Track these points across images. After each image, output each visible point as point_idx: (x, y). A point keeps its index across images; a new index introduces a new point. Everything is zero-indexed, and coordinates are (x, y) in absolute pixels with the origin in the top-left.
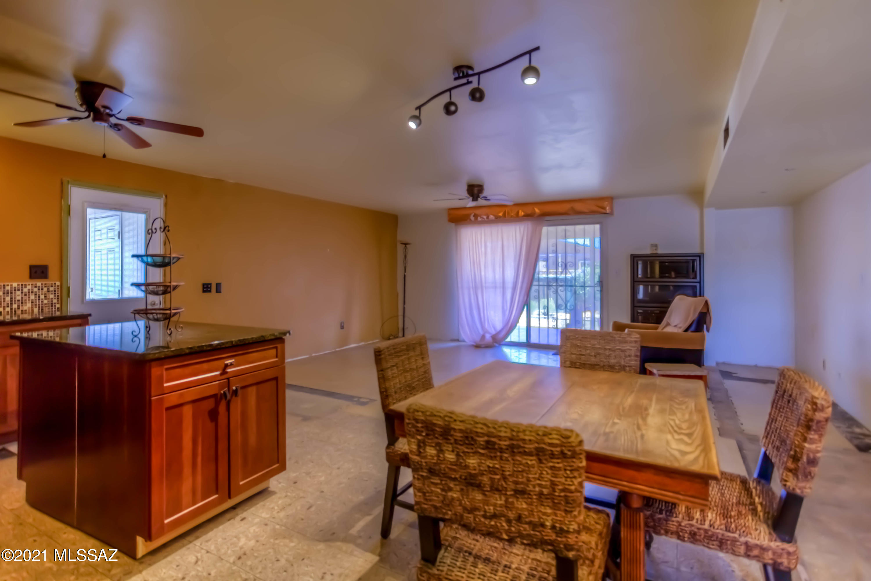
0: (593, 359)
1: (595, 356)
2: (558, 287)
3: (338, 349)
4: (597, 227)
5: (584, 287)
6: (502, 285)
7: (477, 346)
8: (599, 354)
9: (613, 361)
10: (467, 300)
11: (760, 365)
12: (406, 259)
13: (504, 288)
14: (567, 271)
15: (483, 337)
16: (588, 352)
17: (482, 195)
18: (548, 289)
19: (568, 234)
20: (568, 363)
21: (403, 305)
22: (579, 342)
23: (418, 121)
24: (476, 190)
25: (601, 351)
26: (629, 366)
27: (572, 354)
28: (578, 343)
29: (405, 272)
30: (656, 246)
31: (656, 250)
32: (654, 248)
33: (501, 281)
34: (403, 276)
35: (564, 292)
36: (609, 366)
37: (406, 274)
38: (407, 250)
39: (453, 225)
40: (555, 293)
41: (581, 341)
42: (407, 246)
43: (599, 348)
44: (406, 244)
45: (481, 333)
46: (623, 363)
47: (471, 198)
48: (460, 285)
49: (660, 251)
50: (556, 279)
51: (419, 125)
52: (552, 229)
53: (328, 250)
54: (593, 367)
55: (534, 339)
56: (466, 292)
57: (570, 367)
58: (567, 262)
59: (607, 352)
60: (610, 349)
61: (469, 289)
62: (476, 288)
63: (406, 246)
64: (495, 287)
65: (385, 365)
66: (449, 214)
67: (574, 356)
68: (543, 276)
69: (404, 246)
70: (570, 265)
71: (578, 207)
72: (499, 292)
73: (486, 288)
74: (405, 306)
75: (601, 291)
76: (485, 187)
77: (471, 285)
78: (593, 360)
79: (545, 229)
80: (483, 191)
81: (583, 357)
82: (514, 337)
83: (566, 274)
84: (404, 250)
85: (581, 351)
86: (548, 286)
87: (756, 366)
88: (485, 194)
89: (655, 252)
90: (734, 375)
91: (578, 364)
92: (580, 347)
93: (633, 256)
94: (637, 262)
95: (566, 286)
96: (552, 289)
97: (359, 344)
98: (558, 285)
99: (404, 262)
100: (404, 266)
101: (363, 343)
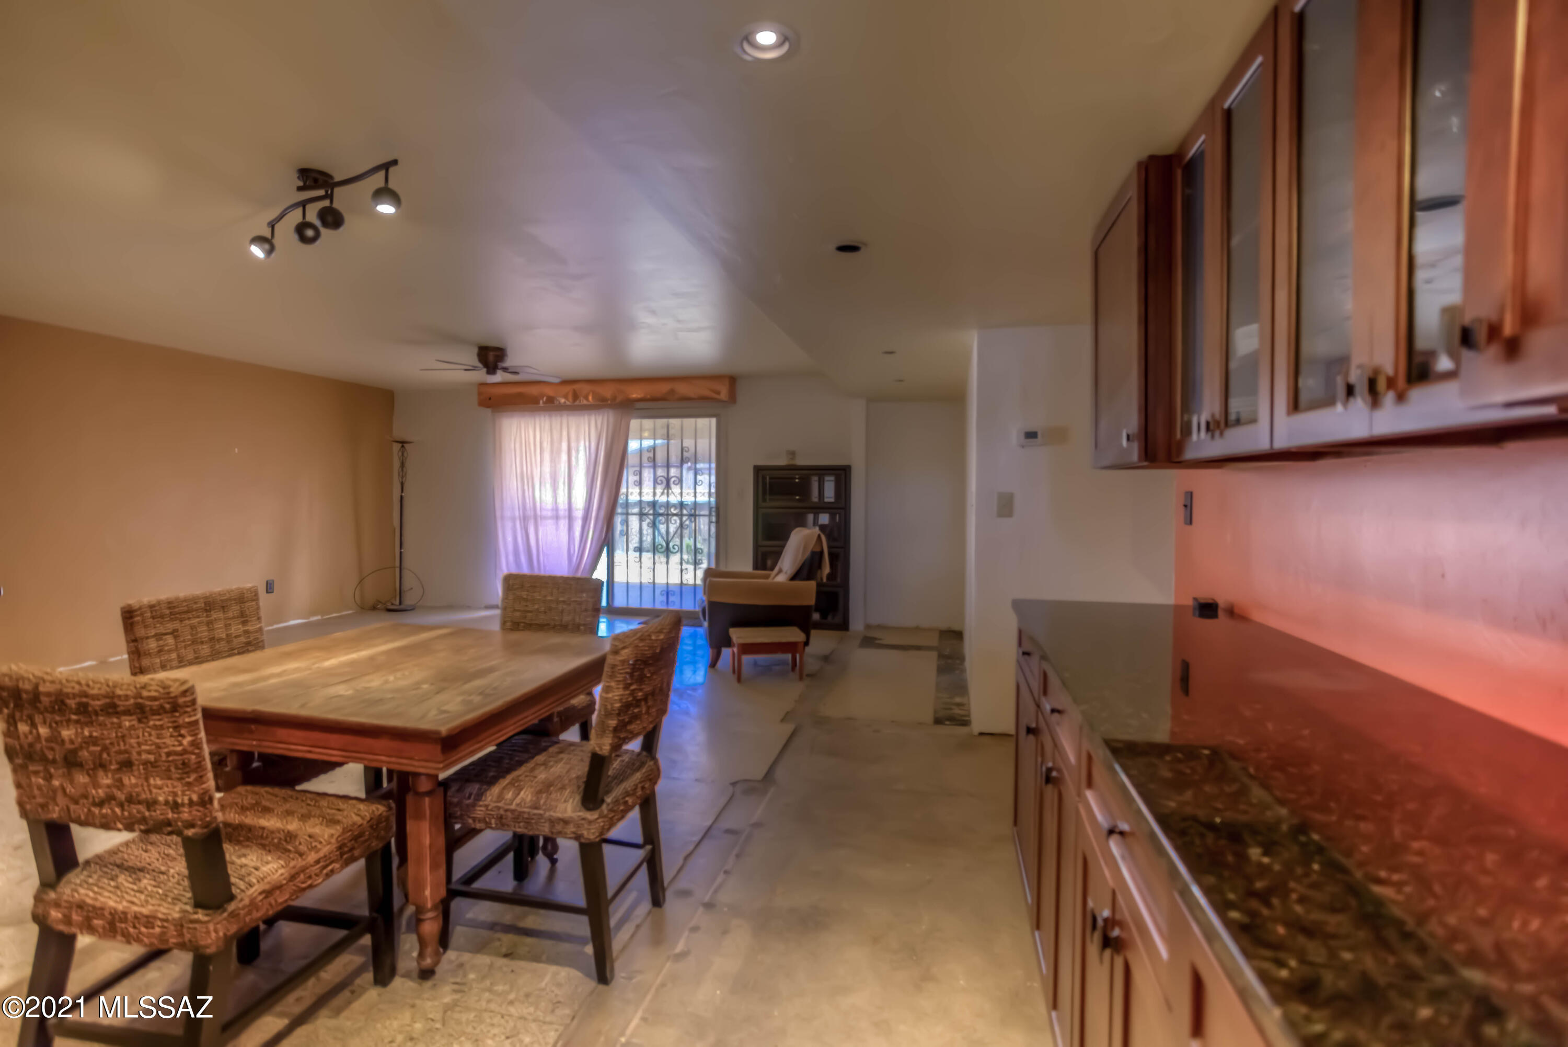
0: (542, 616)
1: (545, 612)
2: (656, 516)
4: (714, 421)
5: (695, 516)
6: (567, 513)
8: (550, 609)
9: (567, 618)
10: (510, 539)
12: (404, 469)
13: (570, 518)
14: (670, 491)
16: (536, 607)
17: (501, 365)
18: (641, 521)
19: (671, 432)
20: (509, 624)
21: (399, 549)
22: (526, 593)
23: (267, 246)
24: (491, 357)
25: (553, 605)
26: (584, 625)
27: (515, 610)
28: (524, 594)
29: (402, 491)
30: (793, 453)
31: (793, 459)
32: (790, 457)
33: (566, 507)
34: (400, 499)
35: (665, 525)
36: (561, 625)
37: (403, 494)
38: (405, 454)
39: (488, 411)
40: (651, 527)
41: (528, 591)
42: (406, 445)
43: (551, 601)
44: (403, 443)
46: (577, 620)
47: (485, 370)
48: (498, 514)
49: (796, 461)
50: (654, 504)
51: (270, 251)
52: (646, 423)
53: (236, 450)
54: (541, 627)
55: (619, 603)
56: (509, 525)
57: (512, 630)
58: (670, 477)
59: (560, 606)
60: (564, 602)
61: (513, 519)
62: (525, 519)
63: (403, 446)
64: (557, 518)
65: (140, 632)
66: (480, 394)
67: (518, 614)
68: (634, 498)
69: (400, 445)
70: (674, 482)
71: (683, 389)
72: (563, 524)
73: (541, 518)
74: (402, 550)
75: (717, 522)
76: (509, 352)
77: (517, 514)
78: (542, 618)
79: (634, 423)
80: (506, 358)
81: (529, 614)
83: (668, 496)
84: (400, 454)
85: (527, 606)
86: (641, 515)
88: (508, 363)
89: (792, 462)
90: (877, 642)
91: (522, 625)
92: (526, 600)
93: (758, 470)
94: (764, 478)
95: (668, 515)
96: (648, 521)
97: (308, 618)
98: (656, 513)
99: (401, 474)
100: (401, 481)
101: (319, 617)
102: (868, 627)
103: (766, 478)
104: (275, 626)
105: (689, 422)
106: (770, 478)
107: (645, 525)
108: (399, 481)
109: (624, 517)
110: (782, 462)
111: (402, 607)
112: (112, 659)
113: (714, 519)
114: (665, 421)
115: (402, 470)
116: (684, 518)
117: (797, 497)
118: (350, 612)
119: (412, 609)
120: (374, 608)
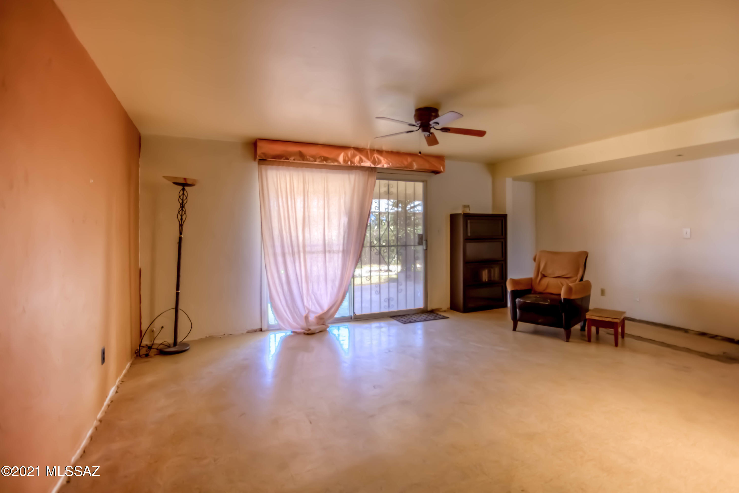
2: (381, 247)
4: (421, 184)
14: (389, 229)
18: (371, 251)
21: (176, 290)
29: (181, 233)
32: (467, 209)
37: (182, 236)
44: (185, 185)
50: (379, 239)
63: (183, 190)
66: (258, 148)
69: (182, 187)
74: (179, 291)
94: (467, 221)
95: (390, 246)
96: (375, 251)
98: (381, 245)
99: (180, 217)
100: (181, 223)
101: (119, 379)
107: (373, 253)
111: (178, 348)
115: (182, 213)
118: (129, 364)
119: (189, 346)
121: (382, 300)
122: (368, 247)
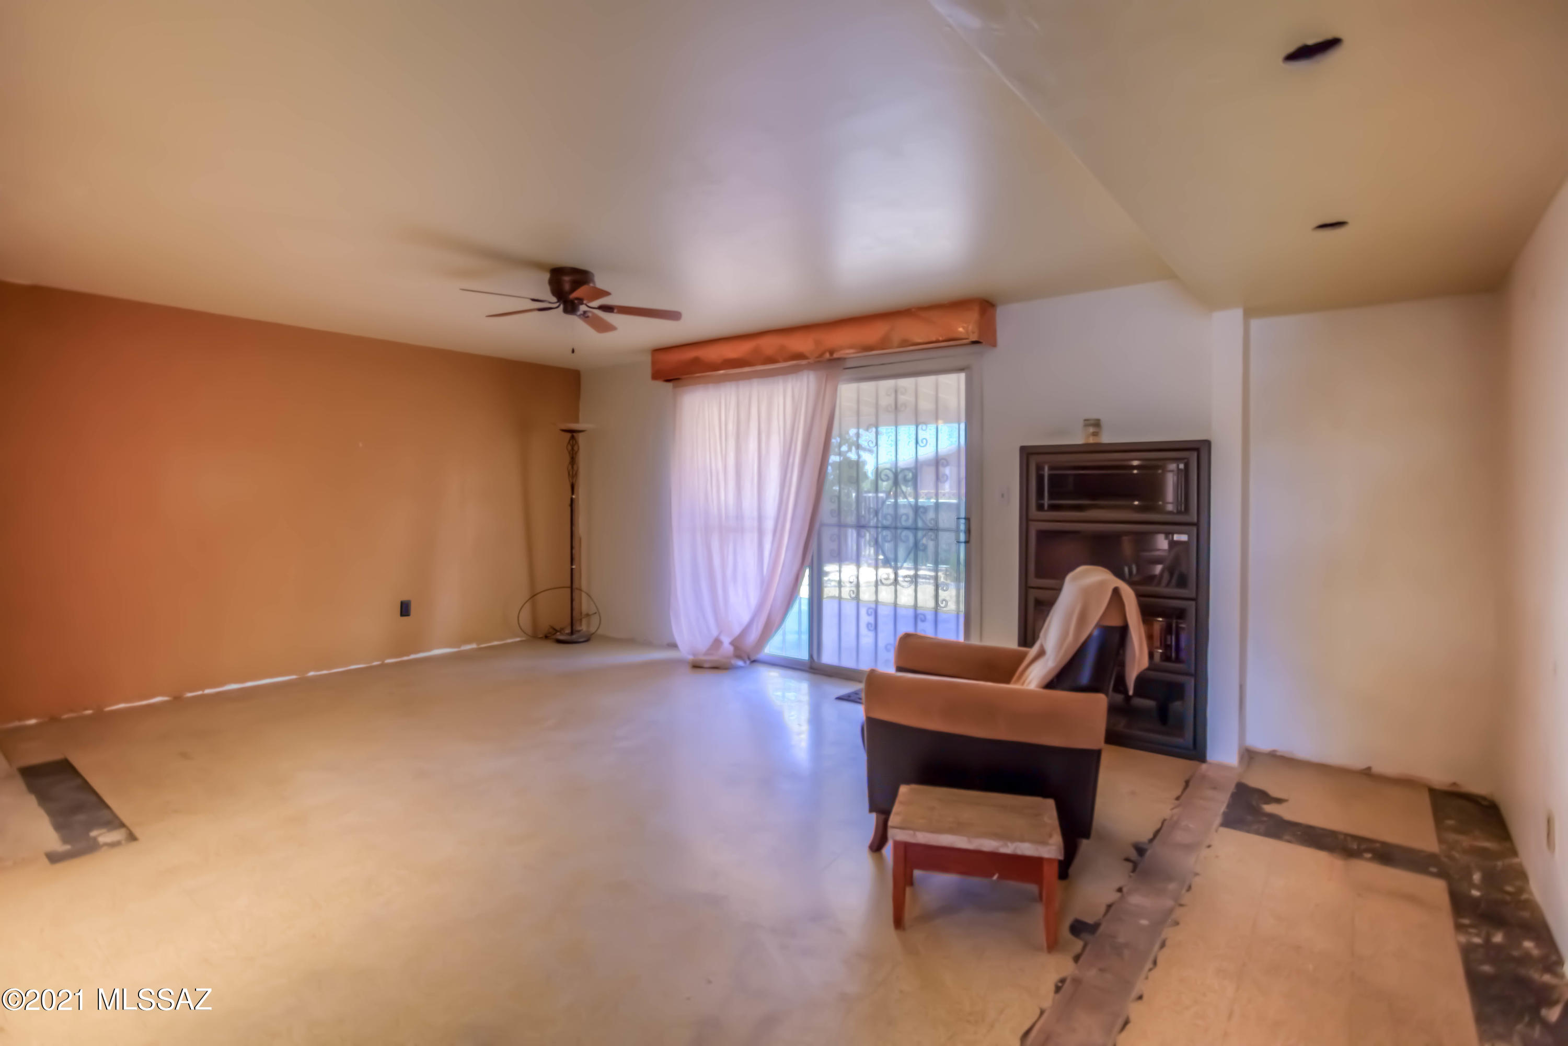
2: (878, 530)
3: (388, 661)
4: (962, 378)
5: (936, 531)
6: (756, 524)
7: (697, 666)
11: (1379, 767)
12: (575, 466)
14: (899, 490)
15: (717, 642)
18: (858, 536)
19: (901, 398)
21: (569, 565)
24: (567, 283)
29: (573, 492)
30: (1097, 424)
31: (1095, 434)
32: (1091, 430)
33: (755, 514)
34: (569, 502)
35: (893, 543)
37: (574, 497)
38: (576, 446)
39: (667, 388)
40: (873, 546)
42: (577, 436)
44: (573, 433)
45: (715, 633)
48: (675, 523)
49: (1107, 438)
50: (875, 511)
52: (868, 387)
53: (361, 445)
55: (828, 657)
58: (899, 469)
62: (707, 531)
63: (573, 438)
66: (655, 364)
69: (569, 435)
70: (904, 477)
72: (752, 540)
74: (574, 567)
75: (968, 543)
77: (698, 523)
79: (845, 389)
82: (772, 648)
83: (896, 498)
84: (569, 447)
86: (858, 528)
87: (1367, 773)
89: (1091, 440)
90: (1269, 808)
93: (1027, 453)
94: (1039, 468)
95: (896, 528)
96: (868, 535)
97: (459, 647)
98: (879, 524)
99: (571, 473)
100: (571, 481)
101: (474, 646)
102: (1249, 756)
103: (1043, 469)
104: (413, 657)
105: (926, 383)
106: (1051, 468)
107: (863, 541)
108: (570, 481)
109: (836, 530)
110: (1078, 438)
111: (574, 637)
112: (189, 695)
113: (962, 537)
114: (890, 383)
115: (573, 468)
116: (920, 534)
117: (1136, 503)
118: (518, 639)
119: (588, 639)
120: (546, 637)
121: (881, 644)
122: (852, 527)
